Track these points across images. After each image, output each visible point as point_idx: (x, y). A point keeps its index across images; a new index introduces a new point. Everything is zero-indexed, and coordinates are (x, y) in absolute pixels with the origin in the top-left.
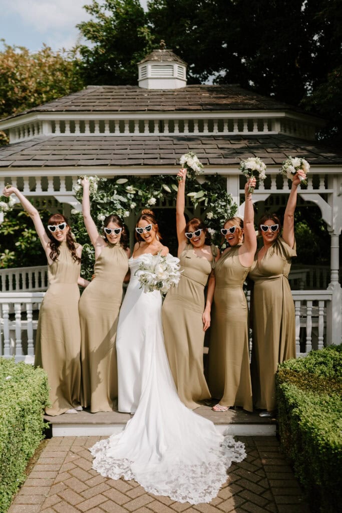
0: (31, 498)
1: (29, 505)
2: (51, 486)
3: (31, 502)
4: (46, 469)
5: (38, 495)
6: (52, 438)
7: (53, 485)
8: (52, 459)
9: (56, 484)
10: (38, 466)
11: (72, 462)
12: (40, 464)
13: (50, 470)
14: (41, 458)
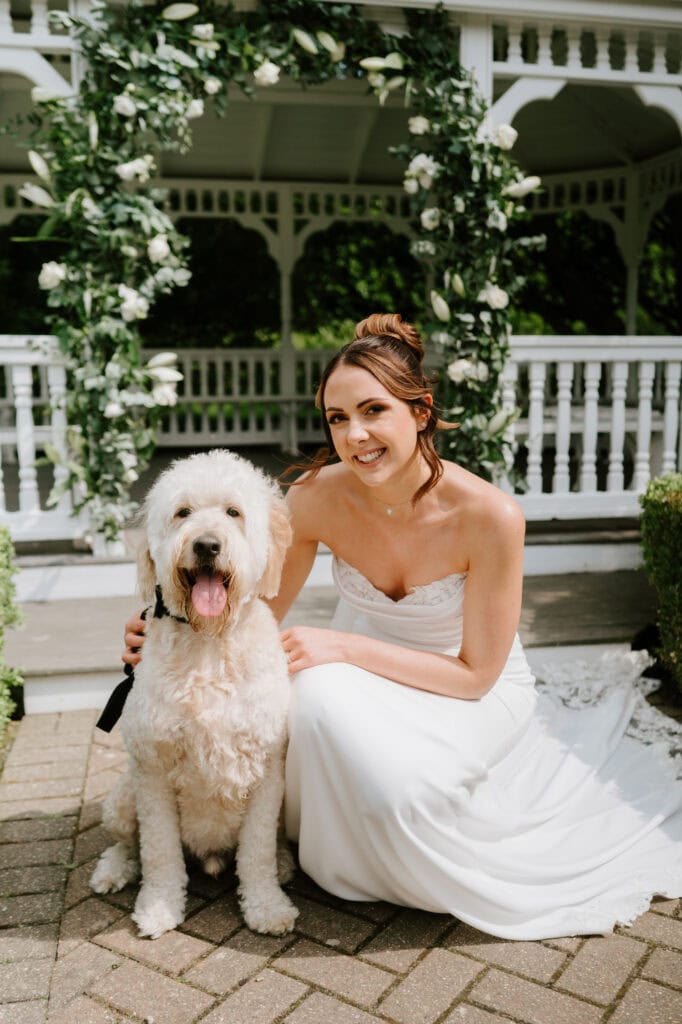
0: (19, 878)
1: (20, 900)
2: (73, 837)
3: (21, 888)
4: (40, 793)
5: (38, 865)
6: (24, 719)
7: (78, 832)
8: (47, 767)
9: (86, 829)
10: (9, 787)
11: (113, 768)
12: (11, 782)
13: (52, 794)
14: (12, 767)
